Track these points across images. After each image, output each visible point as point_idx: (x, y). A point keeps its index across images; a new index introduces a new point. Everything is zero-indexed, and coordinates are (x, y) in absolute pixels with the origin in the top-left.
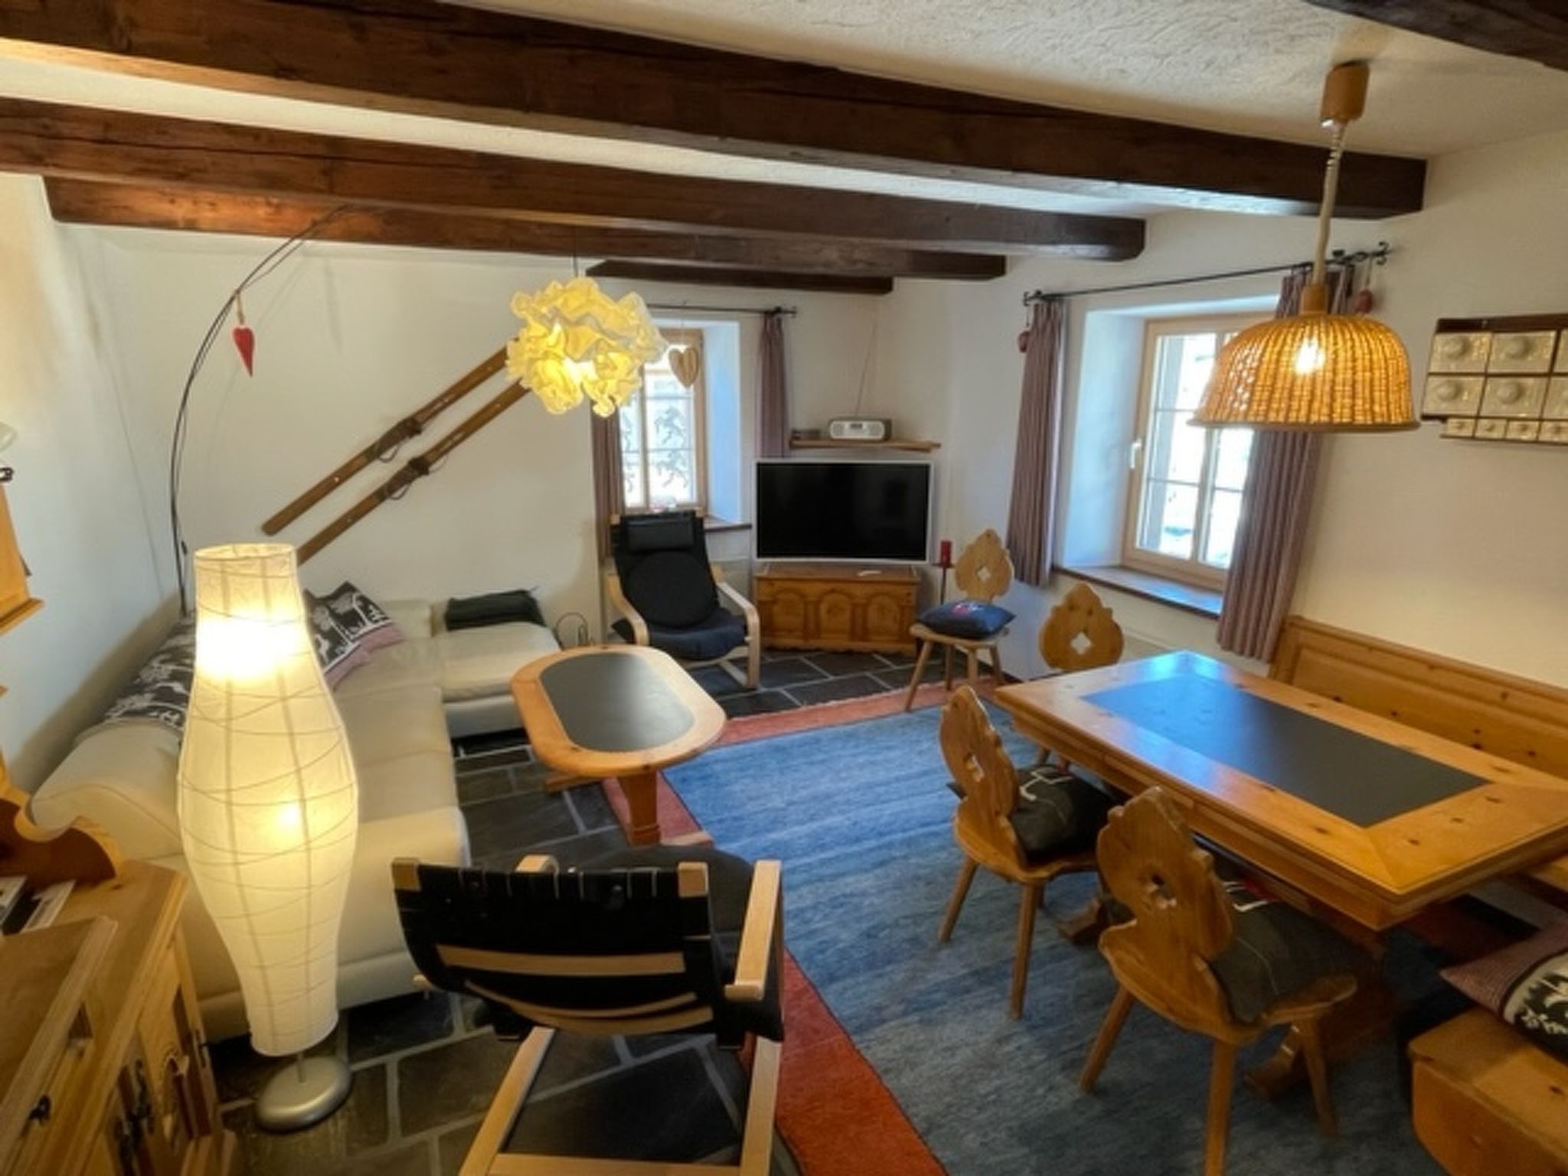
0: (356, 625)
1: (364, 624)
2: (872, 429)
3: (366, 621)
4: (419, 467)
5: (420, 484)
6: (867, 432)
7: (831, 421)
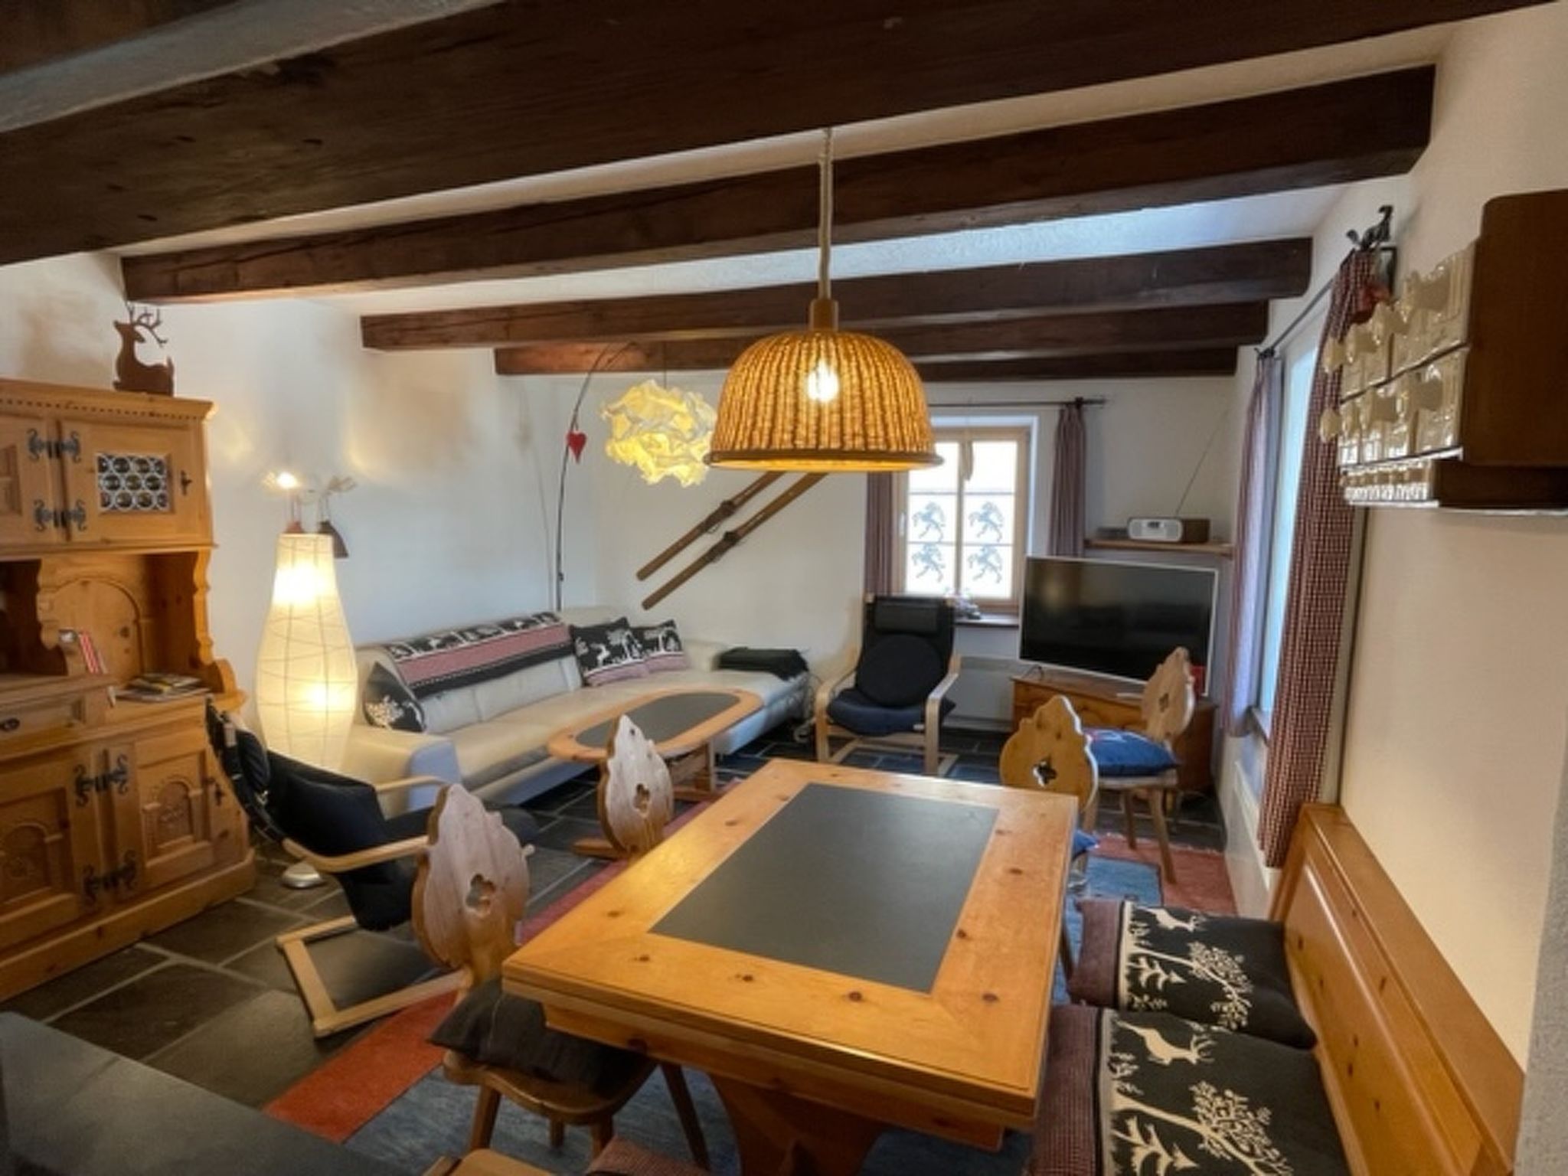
0: (621, 657)
1: (626, 657)
2: (1171, 532)
3: (628, 655)
4: (732, 539)
5: (733, 553)
6: (1165, 531)
7: (1130, 519)
